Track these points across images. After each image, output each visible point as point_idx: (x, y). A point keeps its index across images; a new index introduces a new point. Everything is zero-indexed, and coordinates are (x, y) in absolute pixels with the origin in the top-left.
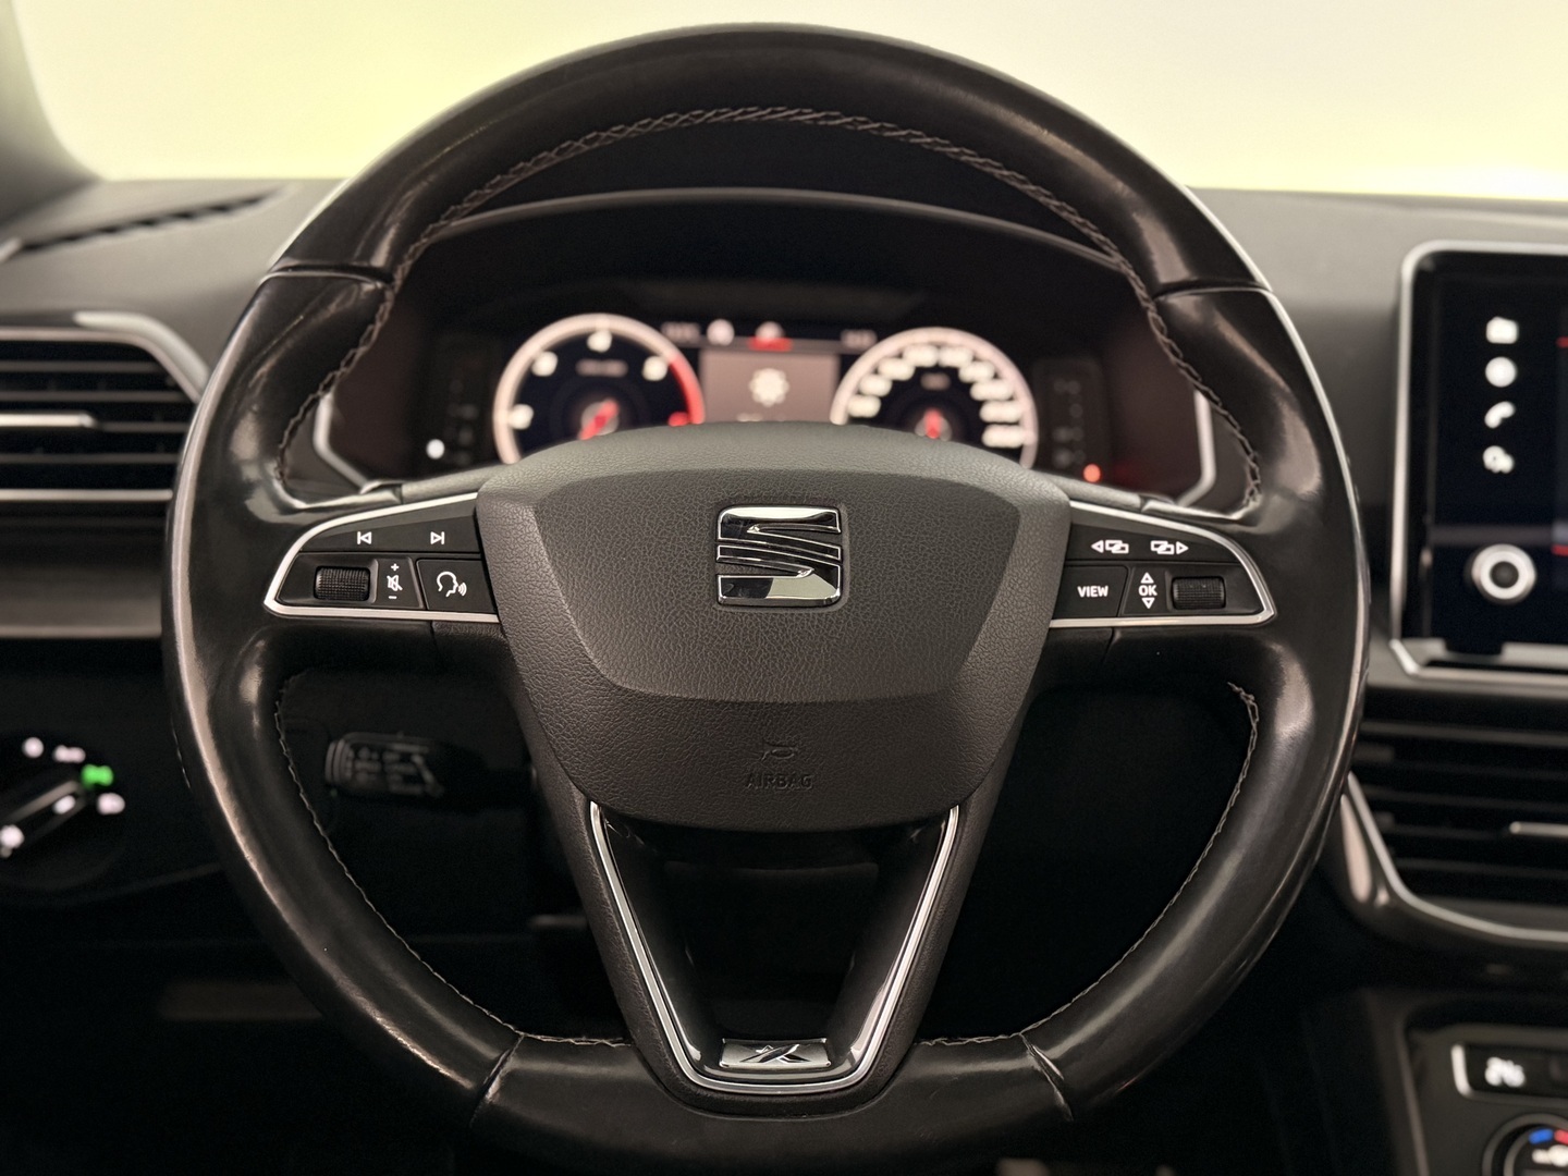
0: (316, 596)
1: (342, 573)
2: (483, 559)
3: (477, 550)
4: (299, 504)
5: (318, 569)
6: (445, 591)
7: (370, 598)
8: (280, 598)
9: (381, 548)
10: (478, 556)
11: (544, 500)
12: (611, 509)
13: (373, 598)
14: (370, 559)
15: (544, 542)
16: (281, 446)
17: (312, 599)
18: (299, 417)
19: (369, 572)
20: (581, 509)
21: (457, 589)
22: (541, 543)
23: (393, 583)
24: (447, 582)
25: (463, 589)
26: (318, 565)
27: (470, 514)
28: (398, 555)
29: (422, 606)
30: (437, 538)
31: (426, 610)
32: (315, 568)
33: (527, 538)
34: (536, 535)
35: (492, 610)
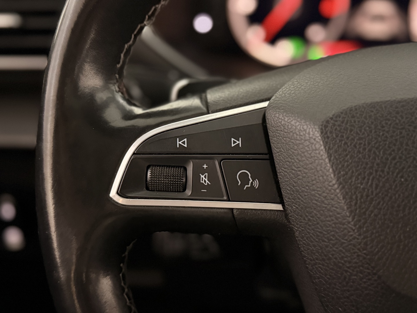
0: (148, 189)
1: (166, 170)
2: (271, 159)
3: (266, 151)
4: (138, 111)
5: (148, 168)
6: (243, 185)
7: (187, 191)
8: (121, 193)
9: (194, 151)
10: (267, 157)
11: (328, 122)
12: (388, 132)
13: (189, 192)
14: (187, 160)
15: (330, 160)
16: (119, 66)
17: (145, 193)
18: (131, 42)
19: (185, 169)
20: (361, 131)
21: (252, 183)
22: (327, 160)
23: (204, 179)
24: (244, 178)
25: (256, 184)
26: (148, 164)
27: (260, 121)
28: (207, 156)
29: (225, 198)
30: (236, 142)
31: (229, 201)
32: (146, 165)
33: (313, 155)
34: (322, 153)
35: (278, 199)
